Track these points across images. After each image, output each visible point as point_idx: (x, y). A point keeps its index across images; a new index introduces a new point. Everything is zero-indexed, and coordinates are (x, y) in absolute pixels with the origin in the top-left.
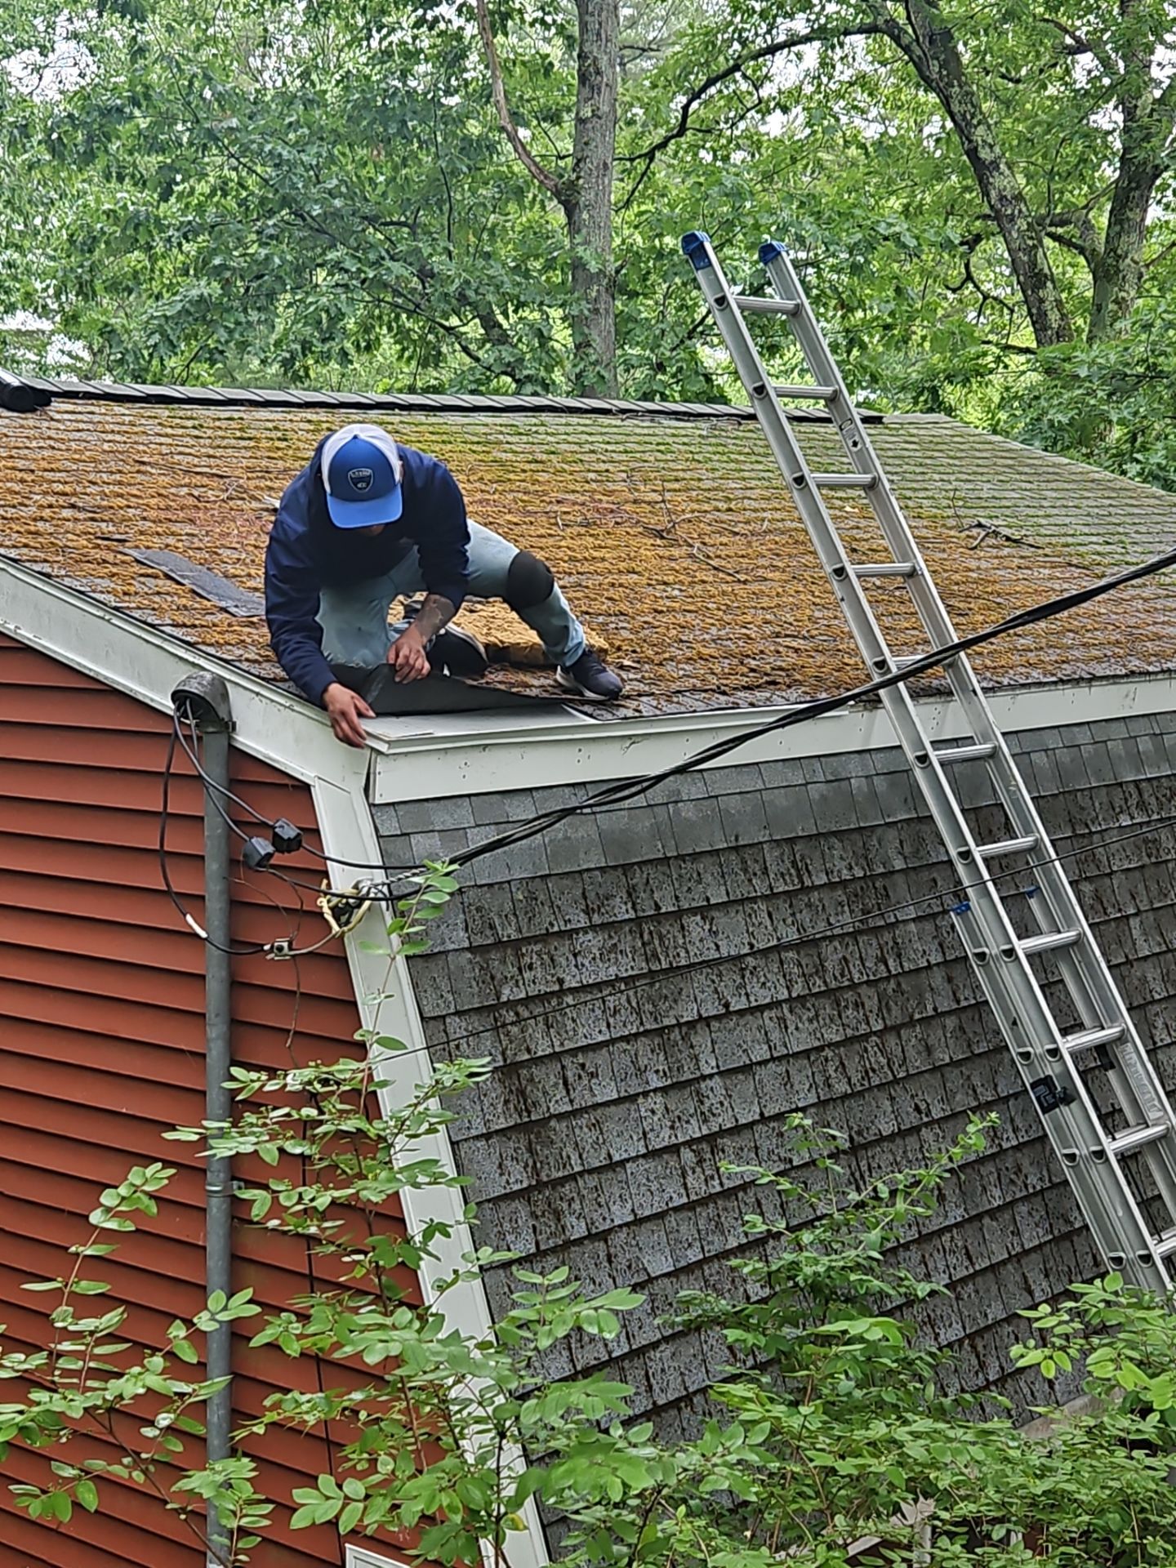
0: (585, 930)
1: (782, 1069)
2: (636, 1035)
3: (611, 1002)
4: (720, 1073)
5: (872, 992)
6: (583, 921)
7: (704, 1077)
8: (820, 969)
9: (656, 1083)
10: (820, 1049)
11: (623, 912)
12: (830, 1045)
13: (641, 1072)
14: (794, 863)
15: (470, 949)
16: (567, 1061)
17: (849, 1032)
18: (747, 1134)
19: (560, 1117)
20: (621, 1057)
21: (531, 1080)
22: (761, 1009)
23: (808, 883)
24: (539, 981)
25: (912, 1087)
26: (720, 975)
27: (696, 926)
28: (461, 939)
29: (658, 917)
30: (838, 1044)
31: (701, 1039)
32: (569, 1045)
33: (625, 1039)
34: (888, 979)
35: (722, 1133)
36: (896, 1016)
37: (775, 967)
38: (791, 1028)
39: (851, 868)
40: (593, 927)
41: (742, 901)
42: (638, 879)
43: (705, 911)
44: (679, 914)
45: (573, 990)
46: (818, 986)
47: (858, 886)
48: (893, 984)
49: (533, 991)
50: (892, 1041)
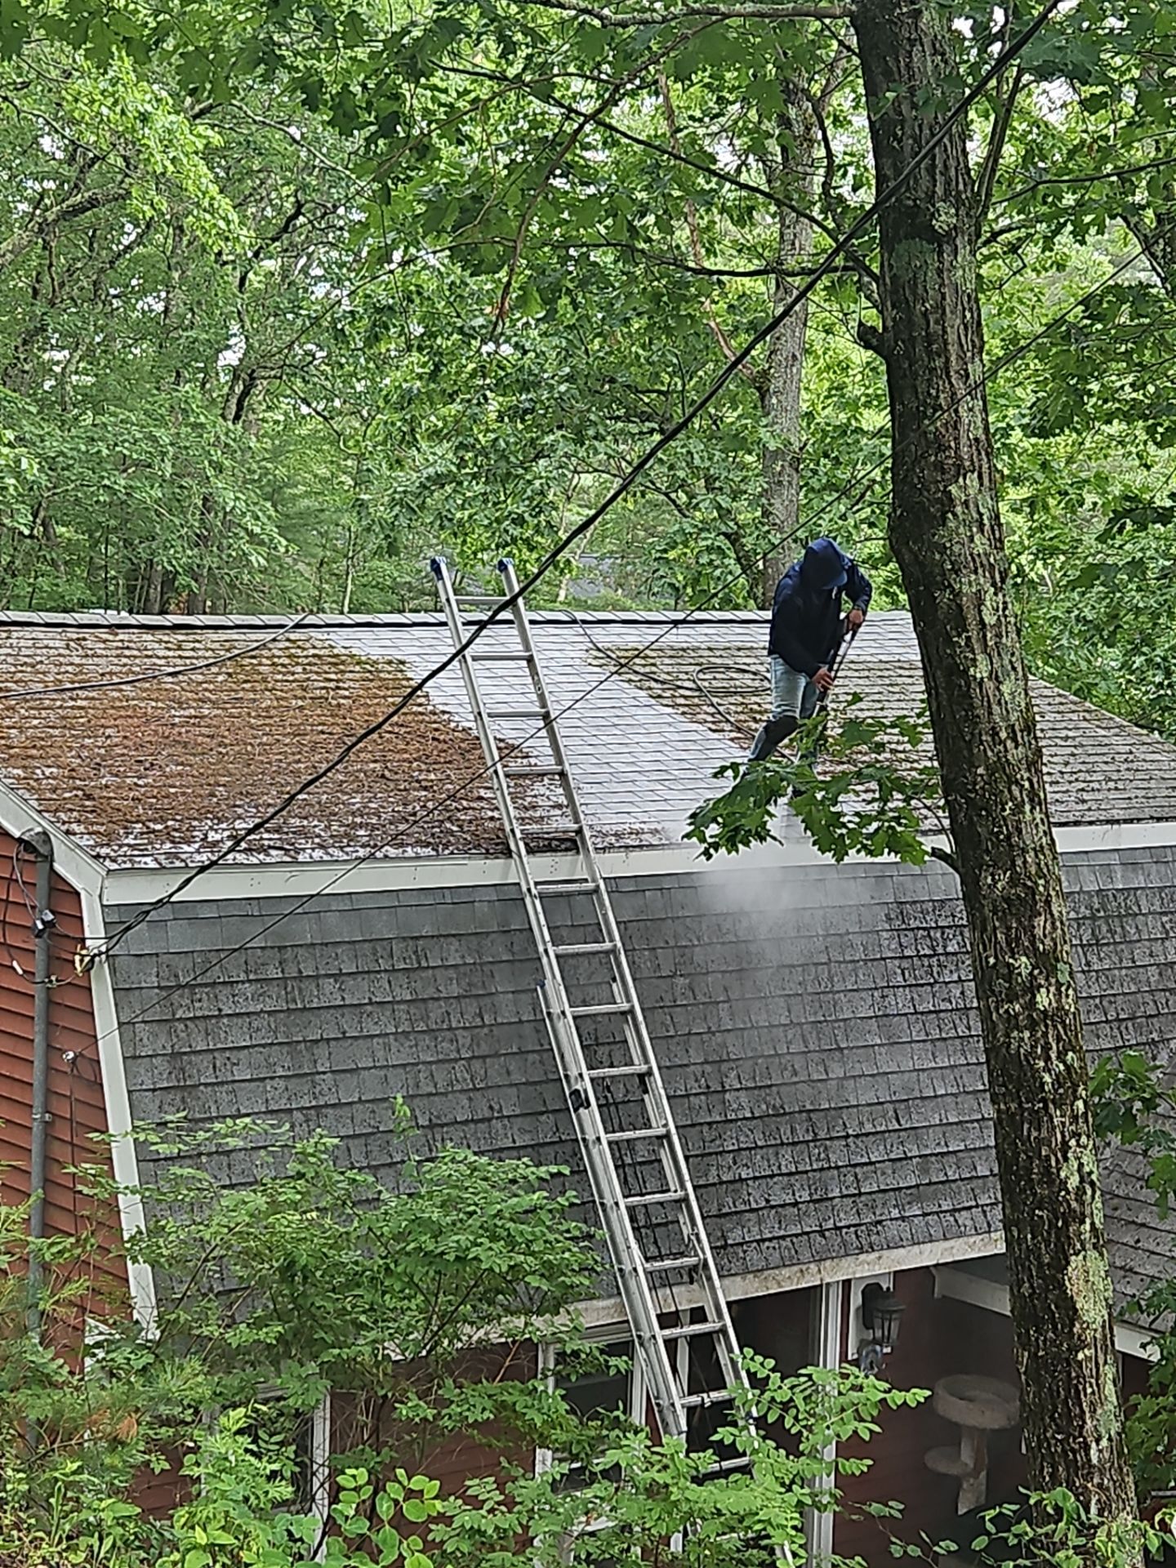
0: (243, 982)
1: (382, 1073)
2: (272, 1044)
3: (255, 1024)
4: (333, 1072)
5: (465, 1033)
6: (243, 977)
7: (319, 1073)
8: (425, 1018)
9: (280, 1072)
10: (417, 1064)
11: (274, 973)
12: (424, 1063)
13: (270, 1066)
14: (416, 952)
15: (159, 987)
16: (216, 1054)
17: (441, 1057)
18: (347, 1109)
19: (206, 1085)
20: (257, 1056)
21: (190, 1063)
22: (372, 1036)
23: (424, 964)
24: (205, 1008)
25: (490, 1094)
26: (343, 1016)
27: (329, 985)
28: (154, 981)
29: (300, 977)
30: (430, 1063)
31: (322, 1051)
32: (219, 1046)
33: (263, 1046)
34: (482, 1027)
35: (326, 1106)
36: (484, 1049)
37: (388, 1013)
38: (394, 1050)
39: (463, 957)
40: (249, 981)
41: (368, 972)
42: (289, 954)
43: (338, 976)
44: (317, 977)
45: (228, 1015)
46: (422, 1027)
47: (468, 968)
48: (486, 1030)
49: (199, 1014)
50: (477, 1065)
